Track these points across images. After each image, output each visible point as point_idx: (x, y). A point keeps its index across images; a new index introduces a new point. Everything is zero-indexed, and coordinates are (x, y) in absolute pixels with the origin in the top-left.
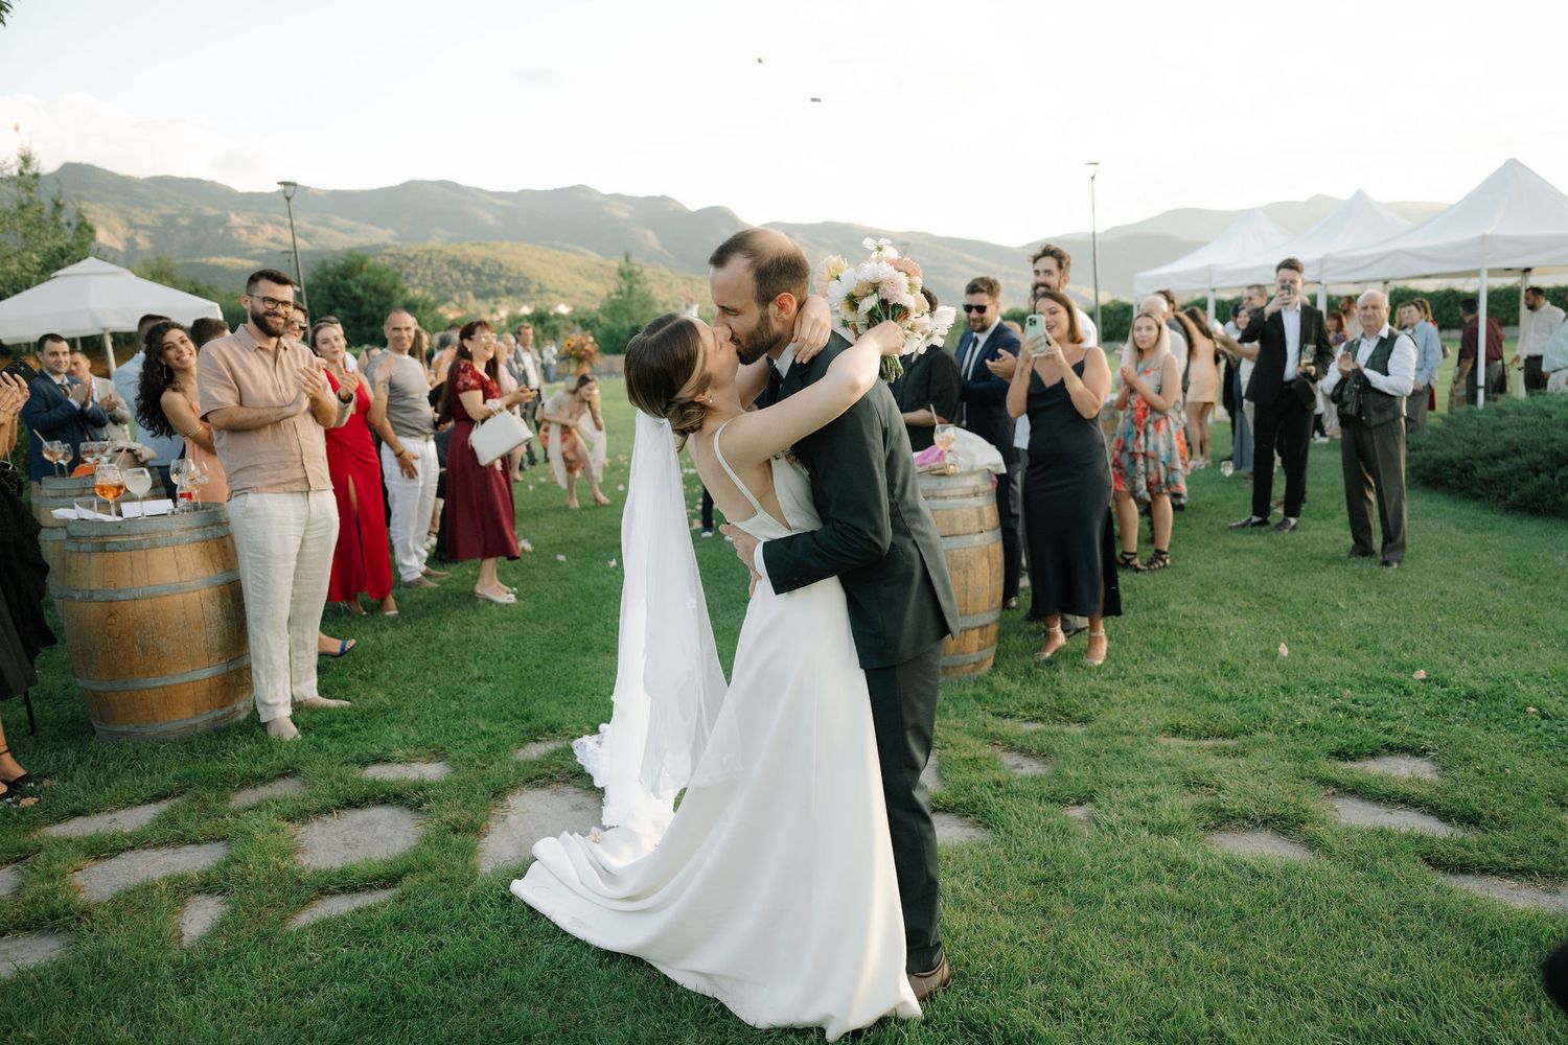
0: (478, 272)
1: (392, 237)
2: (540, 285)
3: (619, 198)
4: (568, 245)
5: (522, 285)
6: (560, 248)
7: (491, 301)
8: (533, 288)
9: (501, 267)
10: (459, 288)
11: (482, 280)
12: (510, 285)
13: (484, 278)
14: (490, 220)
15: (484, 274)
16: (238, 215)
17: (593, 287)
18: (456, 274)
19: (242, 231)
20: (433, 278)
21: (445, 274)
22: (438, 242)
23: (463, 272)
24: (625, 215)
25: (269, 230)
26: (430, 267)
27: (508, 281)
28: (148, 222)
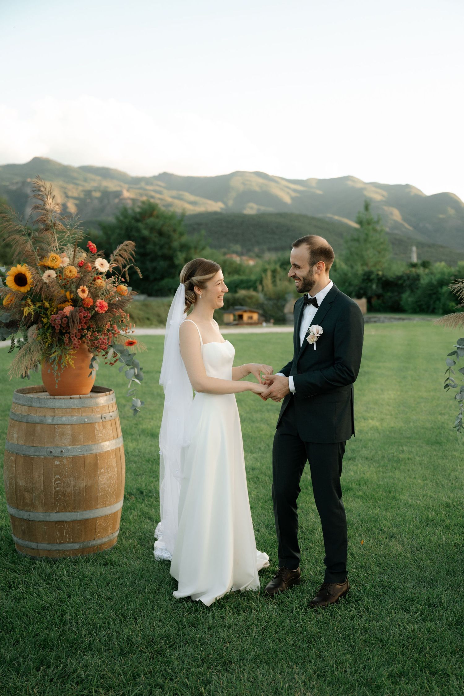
1: (221, 208)
19: (129, 201)
24: (378, 196)
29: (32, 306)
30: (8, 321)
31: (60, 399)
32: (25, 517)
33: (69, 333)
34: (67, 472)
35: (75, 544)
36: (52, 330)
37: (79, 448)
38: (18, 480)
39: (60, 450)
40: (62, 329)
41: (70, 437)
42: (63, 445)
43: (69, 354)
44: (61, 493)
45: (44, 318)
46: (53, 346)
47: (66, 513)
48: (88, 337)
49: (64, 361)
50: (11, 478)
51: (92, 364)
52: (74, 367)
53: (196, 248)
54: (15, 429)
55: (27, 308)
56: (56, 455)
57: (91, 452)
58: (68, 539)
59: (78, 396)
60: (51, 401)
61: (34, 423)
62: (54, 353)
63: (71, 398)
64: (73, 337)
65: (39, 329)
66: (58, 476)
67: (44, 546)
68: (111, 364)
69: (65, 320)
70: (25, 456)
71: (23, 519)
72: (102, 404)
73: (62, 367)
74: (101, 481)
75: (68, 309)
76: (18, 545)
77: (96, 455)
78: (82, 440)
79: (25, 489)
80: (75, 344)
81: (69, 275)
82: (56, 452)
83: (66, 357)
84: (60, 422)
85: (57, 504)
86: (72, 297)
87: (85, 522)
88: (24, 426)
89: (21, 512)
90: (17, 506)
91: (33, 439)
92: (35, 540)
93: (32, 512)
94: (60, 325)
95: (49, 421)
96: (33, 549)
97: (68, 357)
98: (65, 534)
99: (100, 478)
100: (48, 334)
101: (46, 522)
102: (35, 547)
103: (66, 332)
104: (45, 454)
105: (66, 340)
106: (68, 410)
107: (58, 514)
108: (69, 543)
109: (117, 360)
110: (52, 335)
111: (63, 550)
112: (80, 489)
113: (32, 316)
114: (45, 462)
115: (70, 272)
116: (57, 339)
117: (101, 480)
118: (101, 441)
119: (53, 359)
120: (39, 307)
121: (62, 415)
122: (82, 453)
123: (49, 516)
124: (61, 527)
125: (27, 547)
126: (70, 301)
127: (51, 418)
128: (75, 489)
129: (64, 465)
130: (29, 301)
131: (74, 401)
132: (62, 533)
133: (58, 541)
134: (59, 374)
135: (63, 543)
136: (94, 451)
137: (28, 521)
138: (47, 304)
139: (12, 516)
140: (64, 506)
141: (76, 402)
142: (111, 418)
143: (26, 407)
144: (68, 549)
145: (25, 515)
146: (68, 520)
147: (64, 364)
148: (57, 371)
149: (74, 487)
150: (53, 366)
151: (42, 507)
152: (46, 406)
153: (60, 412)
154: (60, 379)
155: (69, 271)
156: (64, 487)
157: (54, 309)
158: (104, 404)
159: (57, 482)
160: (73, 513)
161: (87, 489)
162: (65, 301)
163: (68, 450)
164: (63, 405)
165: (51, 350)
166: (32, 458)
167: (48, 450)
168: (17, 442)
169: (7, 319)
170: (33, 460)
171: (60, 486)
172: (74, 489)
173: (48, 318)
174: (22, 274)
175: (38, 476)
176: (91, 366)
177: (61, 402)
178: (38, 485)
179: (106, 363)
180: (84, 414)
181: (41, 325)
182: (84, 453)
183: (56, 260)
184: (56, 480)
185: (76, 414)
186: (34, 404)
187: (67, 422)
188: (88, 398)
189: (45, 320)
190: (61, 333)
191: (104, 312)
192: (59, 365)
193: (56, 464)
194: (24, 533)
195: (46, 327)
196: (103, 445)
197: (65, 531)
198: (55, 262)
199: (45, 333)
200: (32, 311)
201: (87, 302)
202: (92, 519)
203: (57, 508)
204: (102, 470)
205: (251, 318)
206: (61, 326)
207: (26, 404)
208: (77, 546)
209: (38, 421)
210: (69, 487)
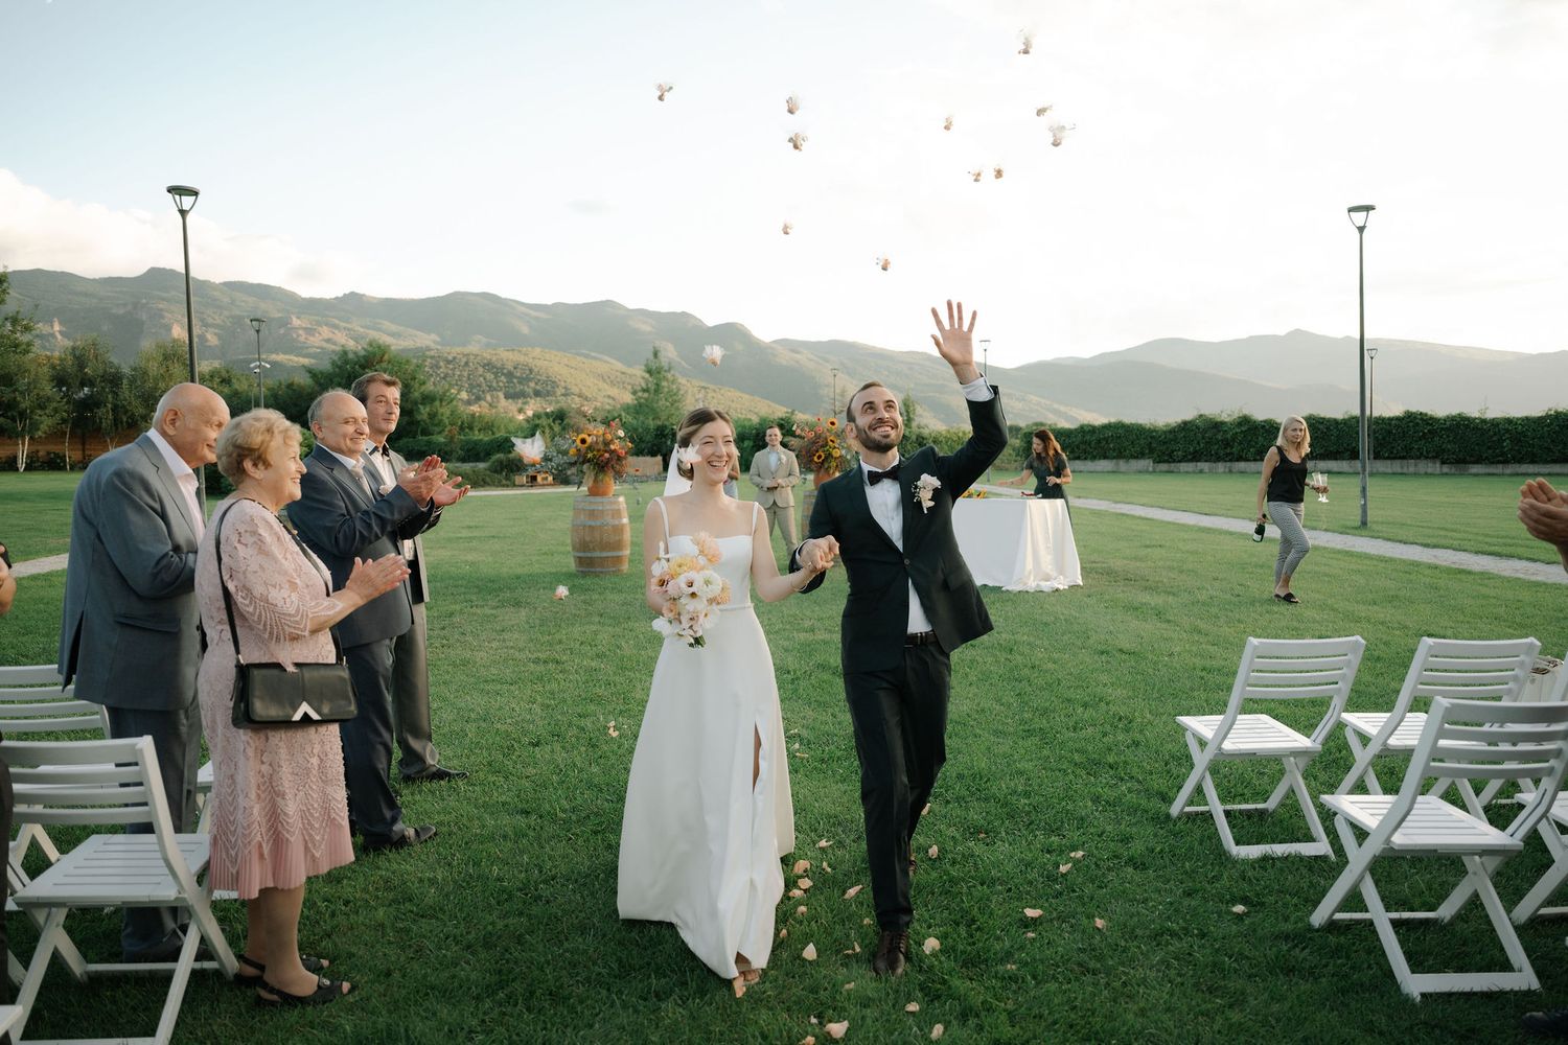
0: (510, 375)
1: (434, 342)
2: (565, 388)
3: (642, 312)
4: (593, 354)
5: (549, 388)
6: (587, 356)
7: (520, 401)
8: (560, 391)
9: (531, 371)
10: (491, 388)
11: (513, 382)
12: (538, 387)
13: (515, 381)
14: (525, 330)
15: (516, 377)
16: (298, 318)
17: (614, 392)
18: (490, 376)
19: (301, 332)
20: (469, 379)
21: (481, 376)
22: (476, 346)
23: (496, 374)
24: (646, 328)
25: (326, 332)
26: (467, 369)
27: (536, 384)
28: (218, 322)
31: (602, 498)
36: (599, 466)
43: (606, 477)
45: (594, 459)
46: (600, 473)
50: (580, 538)
52: (608, 484)
53: (441, 400)
54: (582, 514)
55: (589, 455)
56: (604, 525)
57: (618, 524)
60: (598, 499)
61: (593, 510)
62: (599, 477)
64: (609, 469)
65: (591, 465)
66: (606, 535)
67: (599, 569)
69: (605, 460)
70: (590, 526)
71: (587, 557)
75: (607, 455)
77: (621, 525)
79: (590, 543)
80: (610, 472)
84: (603, 509)
85: (605, 548)
88: (587, 512)
89: (585, 554)
90: (583, 552)
91: (593, 518)
92: (594, 567)
93: (593, 553)
94: (603, 463)
95: (600, 508)
99: (623, 537)
100: (597, 468)
101: (601, 557)
103: (605, 466)
104: (600, 524)
105: (606, 470)
106: (607, 503)
107: (605, 554)
114: (599, 529)
116: (601, 470)
121: (605, 505)
124: (607, 560)
129: (608, 530)
130: (589, 451)
131: (607, 500)
133: (605, 567)
134: (601, 487)
139: (579, 557)
140: (609, 550)
145: (589, 555)
147: (603, 482)
152: (595, 503)
156: (609, 541)
157: (599, 456)
159: (605, 538)
160: (612, 553)
163: (610, 523)
164: (604, 501)
165: (597, 475)
168: (584, 520)
170: (594, 528)
172: (613, 542)
174: (583, 439)
175: (596, 535)
178: (596, 540)
180: (613, 506)
182: (615, 524)
185: (609, 506)
187: (607, 509)
191: (622, 456)
193: (604, 529)
197: (609, 562)
201: (615, 451)
202: (620, 556)
203: (605, 551)
204: (624, 533)
205: (546, 478)
208: (614, 569)
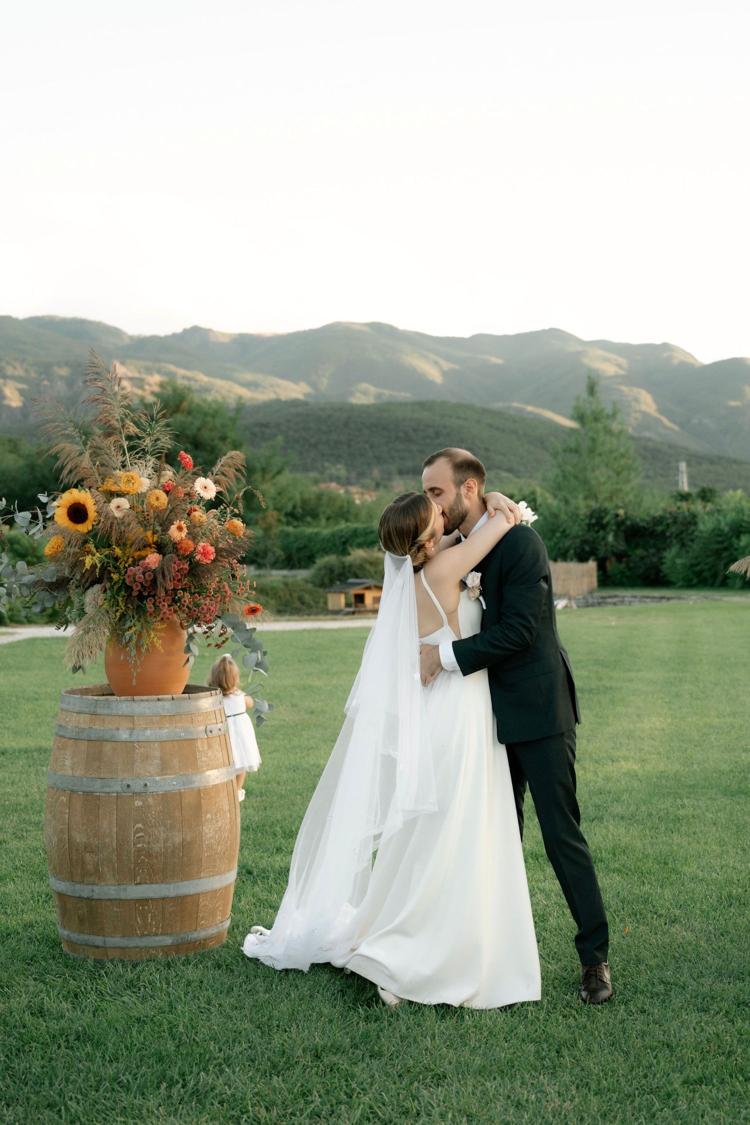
29: (98, 554)
30: (54, 580)
31: (142, 700)
32: (85, 895)
33: (154, 596)
34: (155, 819)
35: (165, 937)
36: (126, 592)
37: (172, 780)
38: (73, 833)
39: (142, 783)
40: (142, 590)
41: (158, 761)
42: (147, 774)
43: (154, 629)
44: (144, 852)
45: (114, 573)
46: (127, 617)
47: (154, 886)
48: (185, 601)
49: (145, 641)
50: (62, 831)
51: (188, 647)
52: (162, 651)
54: (68, 752)
55: (90, 556)
56: (136, 791)
57: (190, 786)
58: (154, 929)
59: (171, 696)
60: (129, 704)
61: (102, 740)
62: (130, 628)
63: (159, 700)
64: (160, 602)
65: (105, 591)
66: (140, 825)
67: (115, 940)
68: (218, 646)
69: (150, 575)
70: (86, 793)
71: (80, 898)
72: (207, 708)
73: (143, 651)
74: (206, 834)
75: (153, 559)
76: (70, 942)
77: (199, 791)
78: (177, 767)
79: (86, 848)
80: (165, 613)
81: (156, 504)
82: (137, 787)
83: (149, 635)
84: (142, 738)
85: (139, 870)
86: (155, 539)
87: (181, 901)
88: (83, 746)
89: (78, 887)
90: (71, 878)
91: (99, 767)
92: (100, 932)
93: (97, 884)
94: (141, 583)
95: (124, 735)
96: (98, 947)
97: (152, 635)
98: (149, 921)
99: (204, 828)
100: (120, 599)
101: (121, 900)
102: (100, 944)
103: (149, 596)
104: (120, 790)
105: (150, 608)
106: (155, 718)
107: (139, 887)
108: (156, 935)
109: (227, 639)
110: (127, 600)
111: (146, 947)
112: (174, 846)
113: (97, 570)
114: (118, 803)
115: (157, 499)
116: (135, 606)
117: (207, 831)
118: (205, 769)
119: (128, 638)
120: (106, 556)
121: (145, 726)
122: (177, 788)
123: (125, 890)
124: (143, 909)
125: (87, 945)
126: (153, 545)
127: (128, 732)
128: (166, 845)
129: (149, 807)
130: (91, 546)
131: (164, 706)
132: (144, 918)
133: (138, 932)
134: (138, 662)
135: (147, 935)
136: (196, 785)
137: (89, 899)
138: (118, 551)
139: (61, 896)
140: (150, 875)
141: (167, 705)
142: (220, 733)
143: (87, 716)
144: (155, 945)
145: (84, 891)
146: (156, 896)
147: (145, 647)
148: (135, 656)
149: (164, 842)
150: (128, 649)
151: (114, 876)
152: (120, 713)
153: (142, 723)
154: (139, 670)
155: (154, 498)
156: (149, 843)
157: (128, 559)
158: (209, 710)
159: (138, 835)
160: (163, 886)
161: (186, 846)
162: (145, 547)
163: (156, 782)
164: (147, 711)
165: (124, 625)
166: (97, 796)
167: (124, 782)
168: (71, 772)
169: (53, 576)
170: (99, 800)
171: (144, 842)
172: (165, 847)
173: (120, 573)
174: (80, 503)
175: (108, 825)
176: (188, 650)
177: (143, 706)
178: (107, 840)
179: (209, 645)
180: (179, 725)
181: (108, 585)
182: (181, 788)
183: (133, 481)
184: (135, 833)
185: (168, 726)
186: (99, 711)
187: (153, 738)
188: (185, 699)
189: (115, 577)
190: (141, 597)
191: (209, 562)
192: (138, 647)
193: (136, 805)
194: (81, 921)
195: (116, 587)
196: (209, 776)
197: (150, 915)
198: (131, 484)
199: (114, 598)
200: (97, 561)
201: (184, 546)
202: (192, 895)
203: (138, 878)
204: (209, 816)
206: (142, 586)
207: (87, 710)
208: (168, 941)
209: (107, 737)
210: (158, 842)
